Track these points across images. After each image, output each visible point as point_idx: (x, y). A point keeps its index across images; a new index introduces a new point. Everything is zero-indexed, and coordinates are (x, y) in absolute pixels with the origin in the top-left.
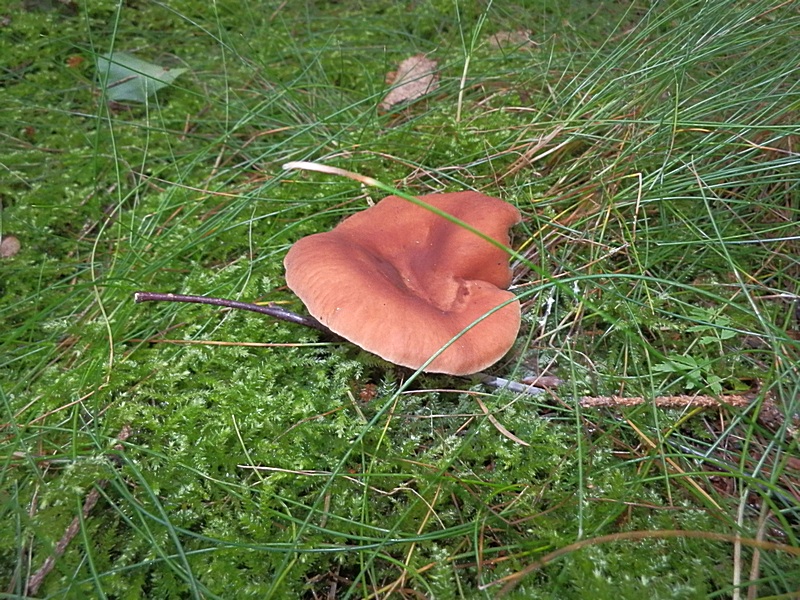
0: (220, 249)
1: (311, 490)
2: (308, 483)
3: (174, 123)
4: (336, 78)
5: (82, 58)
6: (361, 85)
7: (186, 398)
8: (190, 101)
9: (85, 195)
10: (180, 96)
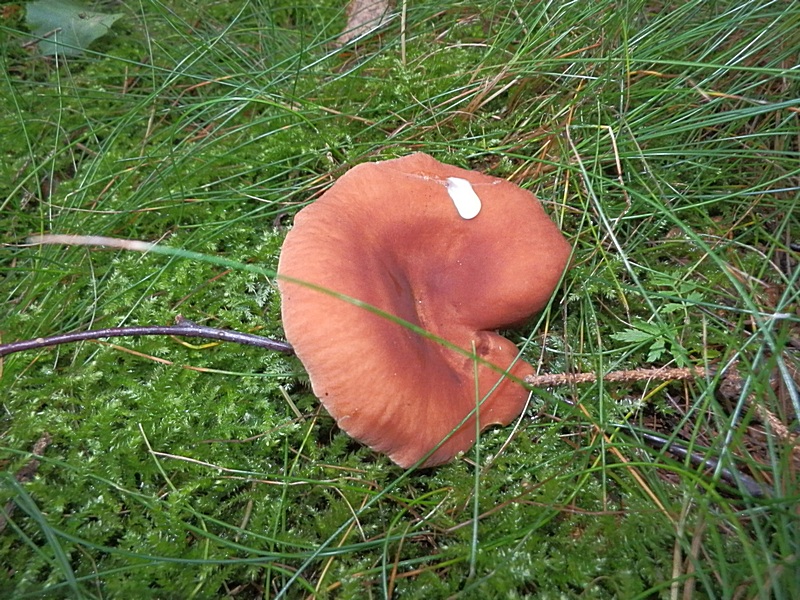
0: (156, 222)
1: (232, 494)
2: (230, 488)
3: (112, 79)
4: (290, 12)
5: (17, 7)
6: (317, 19)
7: (101, 400)
8: (130, 51)
9: (19, 167)
10: (119, 45)
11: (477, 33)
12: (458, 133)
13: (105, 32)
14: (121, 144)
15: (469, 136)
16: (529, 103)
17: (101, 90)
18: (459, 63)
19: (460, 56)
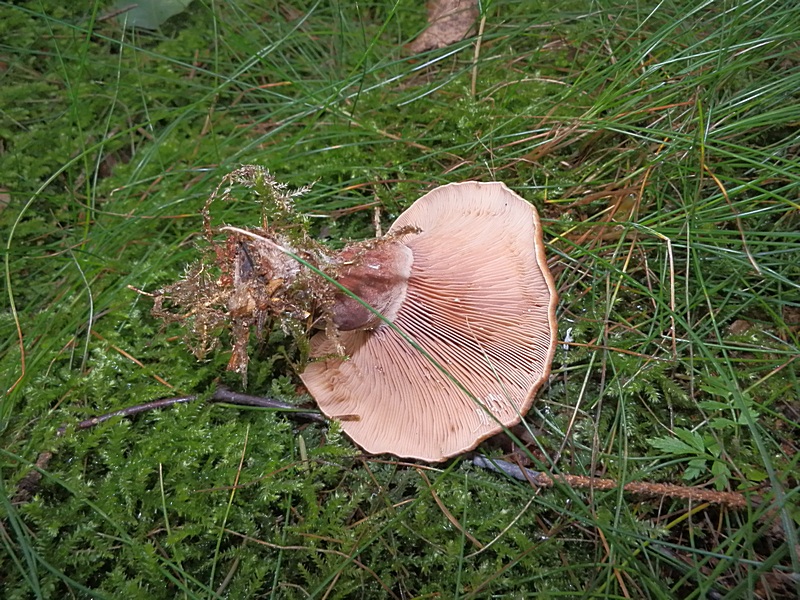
10: (194, 23)
11: (560, 61)
12: (520, 178)
13: (181, 10)
14: (181, 131)
15: (531, 183)
16: (603, 153)
17: (170, 71)
18: (535, 97)
19: (536, 90)
